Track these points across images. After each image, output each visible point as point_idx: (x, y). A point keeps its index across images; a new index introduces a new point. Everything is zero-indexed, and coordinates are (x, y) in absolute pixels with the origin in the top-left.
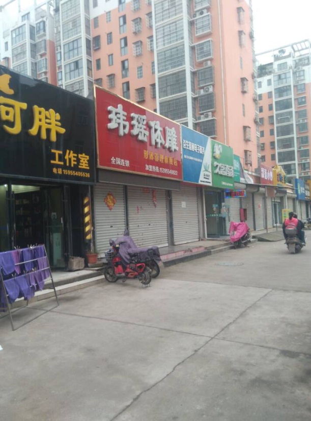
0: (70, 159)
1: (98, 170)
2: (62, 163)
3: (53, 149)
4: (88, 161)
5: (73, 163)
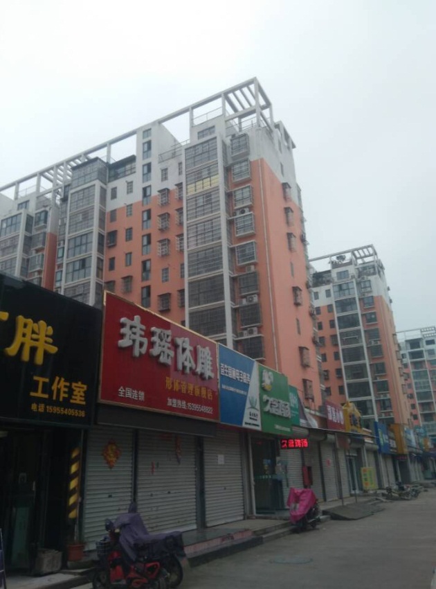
0: (59, 390)
1: (98, 405)
2: (46, 396)
3: (36, 375)
4: (85, 392)
5: (62, 395)
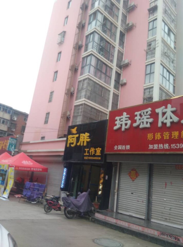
1: (105, 154)
2: (88, 154)
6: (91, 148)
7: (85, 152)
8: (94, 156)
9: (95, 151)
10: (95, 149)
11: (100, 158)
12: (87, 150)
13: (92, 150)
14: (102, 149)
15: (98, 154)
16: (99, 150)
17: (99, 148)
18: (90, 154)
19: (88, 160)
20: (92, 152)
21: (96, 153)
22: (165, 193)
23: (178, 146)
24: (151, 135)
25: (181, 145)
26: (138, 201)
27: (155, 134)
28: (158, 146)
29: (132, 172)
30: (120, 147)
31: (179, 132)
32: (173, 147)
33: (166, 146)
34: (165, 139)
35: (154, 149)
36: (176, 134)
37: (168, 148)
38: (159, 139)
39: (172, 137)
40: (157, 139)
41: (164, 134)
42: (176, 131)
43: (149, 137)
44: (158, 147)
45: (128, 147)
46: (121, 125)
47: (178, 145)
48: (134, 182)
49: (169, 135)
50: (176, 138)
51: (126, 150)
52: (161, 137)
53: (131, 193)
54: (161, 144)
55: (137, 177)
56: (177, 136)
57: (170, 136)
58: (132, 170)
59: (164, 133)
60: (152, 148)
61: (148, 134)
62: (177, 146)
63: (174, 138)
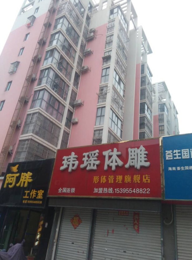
2: (28, 197)
5: (34, 196)
6: (33, 190)
7: (24, 194)
8: (35, 199)
9: (37, 194)
10: (36, 192)
11: (41, 202)
12: (27, 192)
13: (34, 192)
14: (44, 192)
15: (39, 198)
16: (41, 193)
17: (41, 191)
18: (31, 197)
19: (28, 204)
20: (33, 194)
21: (38, 196)
22: (106, 242)
23: (122, 191)
24: (97, 177)
25: (124, 190)
26: (78, 252)
27: (101, 177)
28: (103, 189)
29: (75, 218)
30: (65, 190)
31: (123, 176)
32: (117, 191)
33: (111, 190)
34: (110, 182)
35: (99, 193)
36: (120, 178)
37: (112, 193)
38: (104, 182)
39: (116, 181)
40: (103, 183)
41: (110, 178)
42: (120, 175)
43: (95, 180)
44: (103, 191)
45: (73, 190)
46: (69, 165)
47: (121, 189)
48: (76, 230)
49: (113, 178)
50: (120, 182)
51: (71, 194)
52: (106, 181)
53: (71, 243)
54: (105, 188)
55: (79, 224)
56: (121, 180)
57: (115, 180)
58: (75, 216)
59: (110, 176)
60: (97, 192)
61: (94, 177)
62: (120, 191)
63: (118, 183)
